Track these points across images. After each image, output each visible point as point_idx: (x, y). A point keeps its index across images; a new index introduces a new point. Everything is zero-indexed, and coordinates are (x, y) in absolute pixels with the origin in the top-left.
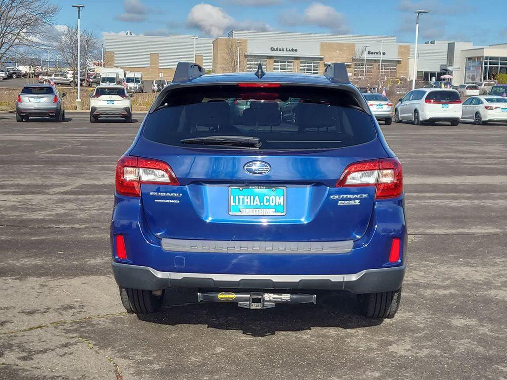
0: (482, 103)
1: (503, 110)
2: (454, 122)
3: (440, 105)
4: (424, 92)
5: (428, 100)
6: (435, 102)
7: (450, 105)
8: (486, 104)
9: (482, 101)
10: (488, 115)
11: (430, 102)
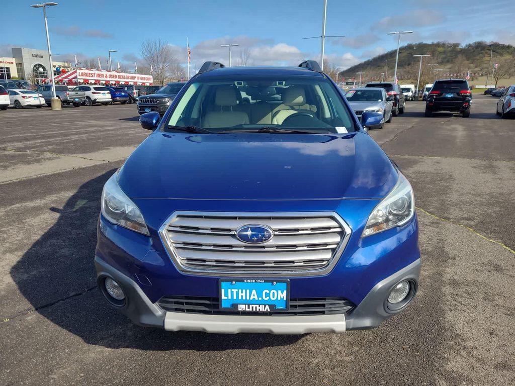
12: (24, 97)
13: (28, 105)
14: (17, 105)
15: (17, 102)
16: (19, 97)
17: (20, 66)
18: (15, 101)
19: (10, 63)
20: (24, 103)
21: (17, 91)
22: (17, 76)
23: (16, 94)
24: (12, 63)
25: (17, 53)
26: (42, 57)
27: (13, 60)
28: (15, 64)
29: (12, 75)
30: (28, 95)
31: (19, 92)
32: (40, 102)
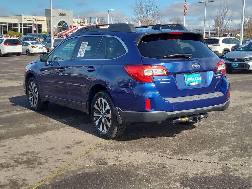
0: (29, 45)
1: (40, 48)
2: (18, 54)
3: (12, 46)
4: (3, 40)
5: (5, 44)
6: (9, 45)
7: (16, 46)
8: (32, 45)
9: (29, 44)
10: (33, 51)
11: (6, 45)
12: (32, 47)
13: (34, 53)
14: (28, 53)
15: (28, 50)
16: (29, 47)
17: (49, 22)
18: (27, 49)
19: (42, 20)
20: (32, 51)
21: (29, 42)
22: (46, 31)
23: (28, 44)
24: (44, 21)
25: (48, 13)
26: (66, 15)
27: (45, 18)
28: (46, 22)
29: (43, 30)
30: (35, 46)
31: (30, 44)
32: (43, 51)
